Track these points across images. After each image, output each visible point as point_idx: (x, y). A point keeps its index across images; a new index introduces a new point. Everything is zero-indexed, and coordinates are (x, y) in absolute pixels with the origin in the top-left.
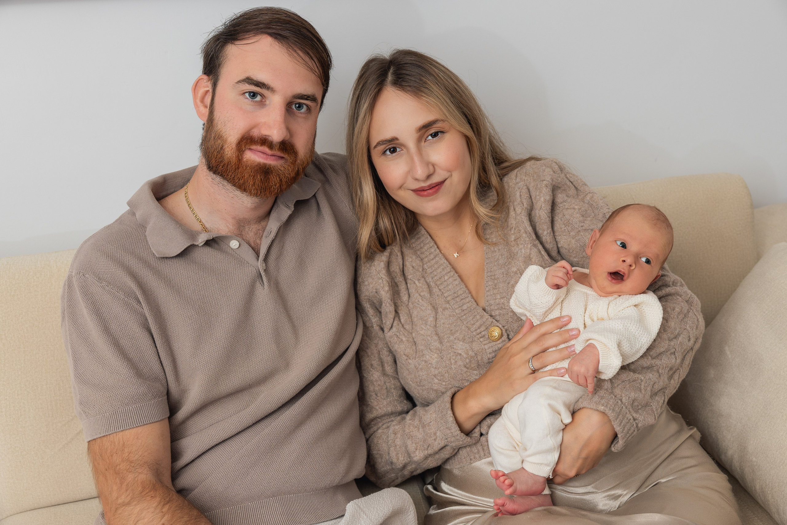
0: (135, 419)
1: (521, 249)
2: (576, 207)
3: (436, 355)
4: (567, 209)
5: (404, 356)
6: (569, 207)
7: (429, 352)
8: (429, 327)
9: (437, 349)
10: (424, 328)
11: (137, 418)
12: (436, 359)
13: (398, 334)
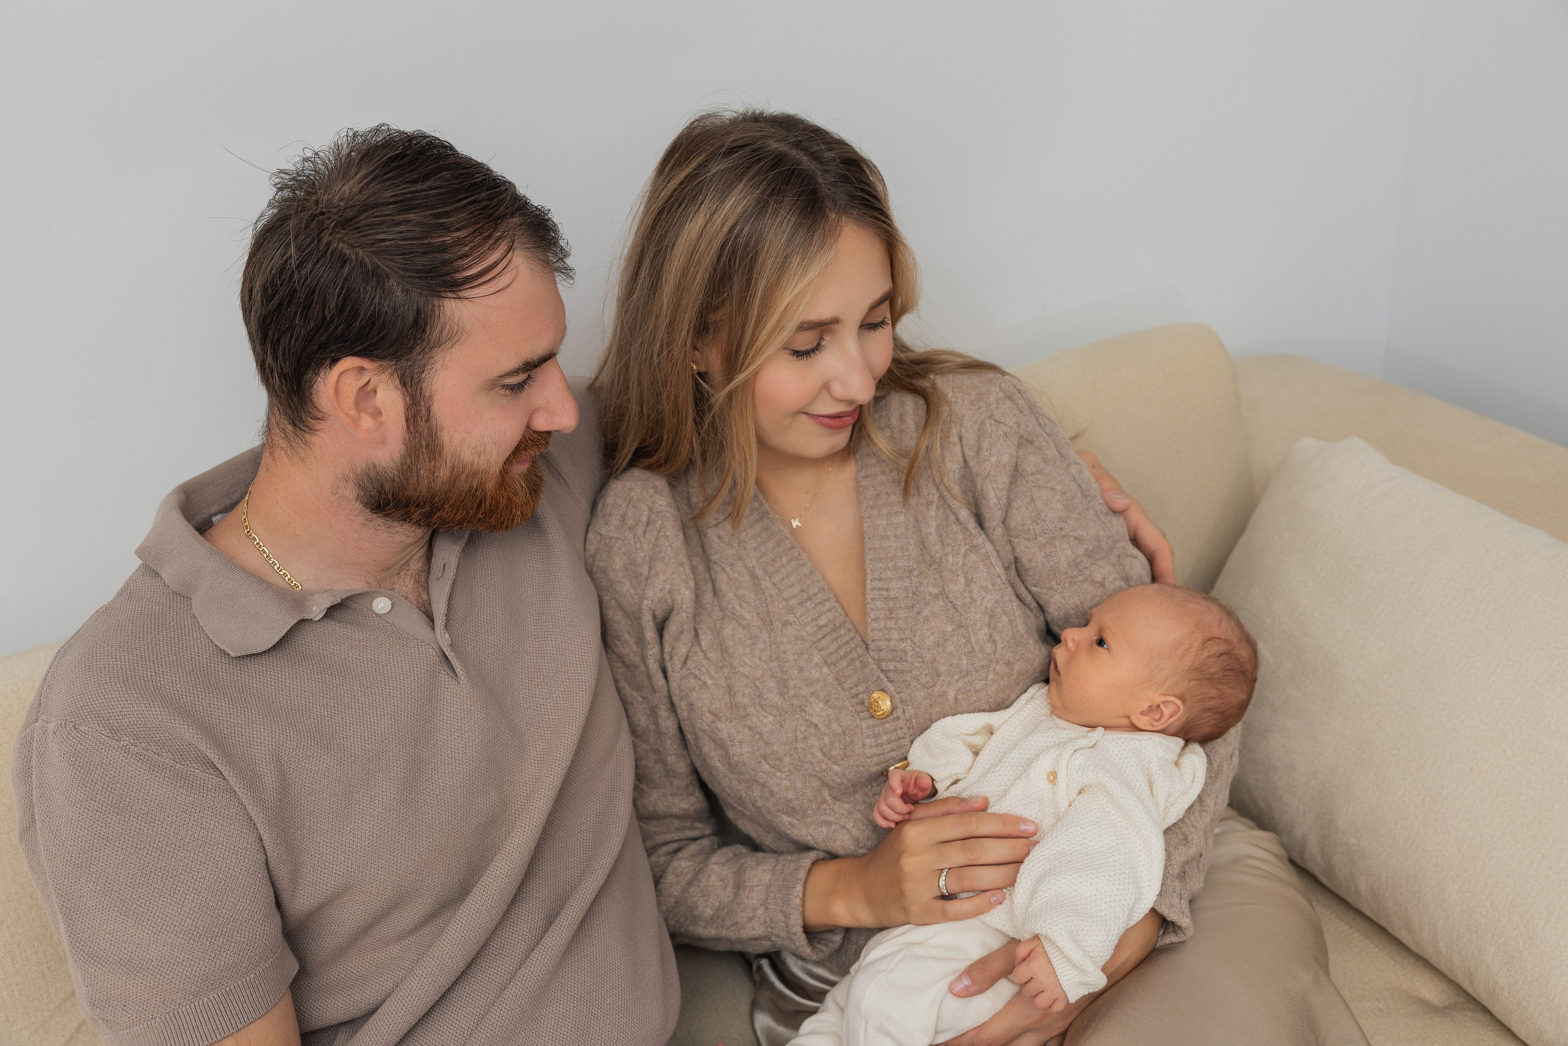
0: (218, 1022)
1: (947, 554)
2: (1058, 487)
3: (771, 718)
4: (1040, 487)
5: (708, 715)
6: (1044, 485)
7: (757, 711)
8: (758, 661)
9: (773, 706)
10: (748, 662)
11: (221, 1019)
12: (770, 726)
13: (697, 672)
